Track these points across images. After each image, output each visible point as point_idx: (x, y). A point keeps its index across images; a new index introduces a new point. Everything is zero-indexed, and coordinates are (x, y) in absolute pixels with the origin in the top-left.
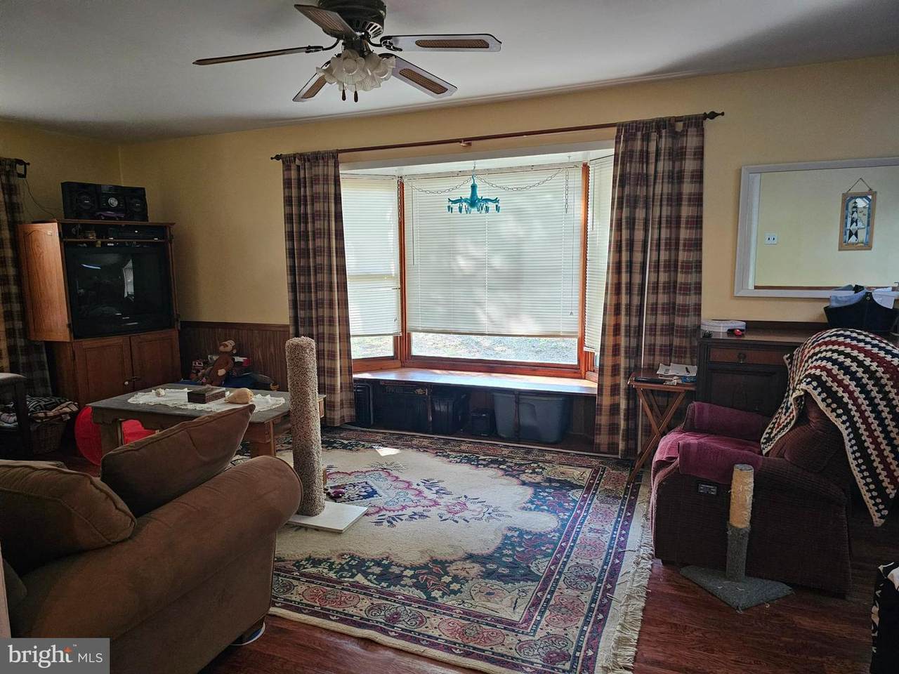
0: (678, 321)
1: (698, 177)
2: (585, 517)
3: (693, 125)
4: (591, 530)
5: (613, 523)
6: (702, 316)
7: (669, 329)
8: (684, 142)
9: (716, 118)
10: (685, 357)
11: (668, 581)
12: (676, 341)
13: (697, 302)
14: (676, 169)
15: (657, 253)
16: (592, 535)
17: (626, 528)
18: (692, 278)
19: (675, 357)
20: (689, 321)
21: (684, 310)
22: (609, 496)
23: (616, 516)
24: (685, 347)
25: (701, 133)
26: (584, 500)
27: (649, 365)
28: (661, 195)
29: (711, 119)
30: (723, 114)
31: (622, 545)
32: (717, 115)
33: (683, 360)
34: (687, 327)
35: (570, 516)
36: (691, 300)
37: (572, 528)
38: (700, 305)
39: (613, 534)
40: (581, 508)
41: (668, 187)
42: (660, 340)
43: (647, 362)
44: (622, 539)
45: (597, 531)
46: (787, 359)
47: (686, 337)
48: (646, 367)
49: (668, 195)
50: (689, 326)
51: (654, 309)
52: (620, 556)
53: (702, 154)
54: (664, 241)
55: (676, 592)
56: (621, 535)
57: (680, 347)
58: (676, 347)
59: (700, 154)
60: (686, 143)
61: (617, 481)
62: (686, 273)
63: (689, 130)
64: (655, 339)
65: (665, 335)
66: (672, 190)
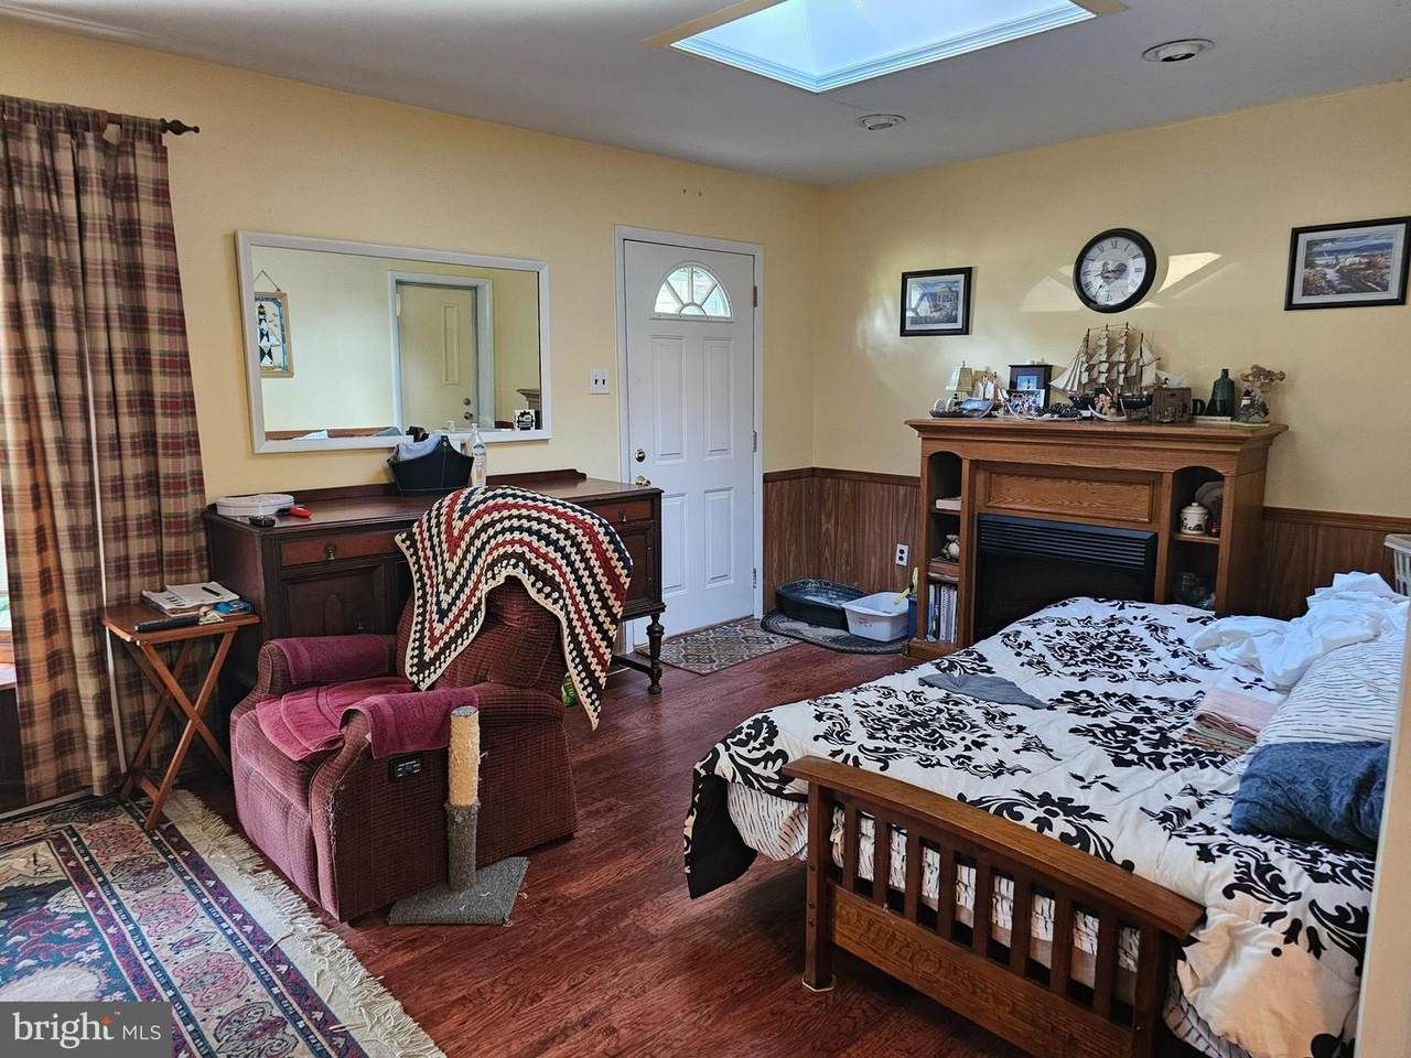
0: (169, 506)
1: (166, 237)
2: (136, 932)
3: (144, 137)
4: (177, 947)
5: (202, 913)
6: (206, 491)
7: (154, 524)
8: (126, 165)
9: (184, 134)
10: (189, 571)
11: (387, 945)
12: (170, 544)
13: (195, 468)
14: (119, 216)
15: (109, 378)
16: (186, 956)
17: (232, 906)
18: (182, 426)
19: (170, 573)
20: (189, 505)
21: (178, 486)
22: (139, 873)
23: (192, 898)
24: (188, 552)
25: (161, 155)
26: (97, 903)
27: (119, 598)
28: (103, 264)
29: (175, 133)
30: (196, 130)
31: (259, 937)
32: (187, 129)
33: (185, 576)
34: (187, 514)
35: (104, 947)
36: (186, 465)
37: (133, 964)
38: (200, 473)
39: (224, 930)
40: (108, 921)
41: (112, 249)
42: (138, 547)
43: (114, 593)
44: (249, 928)
45: (191, 943)
46: (403, 541)
47: (188, 533)
48: (114, 603)
49: (114, 265)
50: (190, 512)
51: (118, 488)
52: (274, 956)
53: (166, 194)
54: (120, 355)
55: (416, 954)
56: (240, 924)
57: (177, 554)
58: (170, 554)
59: (162, 194)
60: (135, 169)
61: (123, 839)
62: (172, 415)
63: (137, 144)
64: (127, 546)
65: (148, 535)
66: (118, 255)
